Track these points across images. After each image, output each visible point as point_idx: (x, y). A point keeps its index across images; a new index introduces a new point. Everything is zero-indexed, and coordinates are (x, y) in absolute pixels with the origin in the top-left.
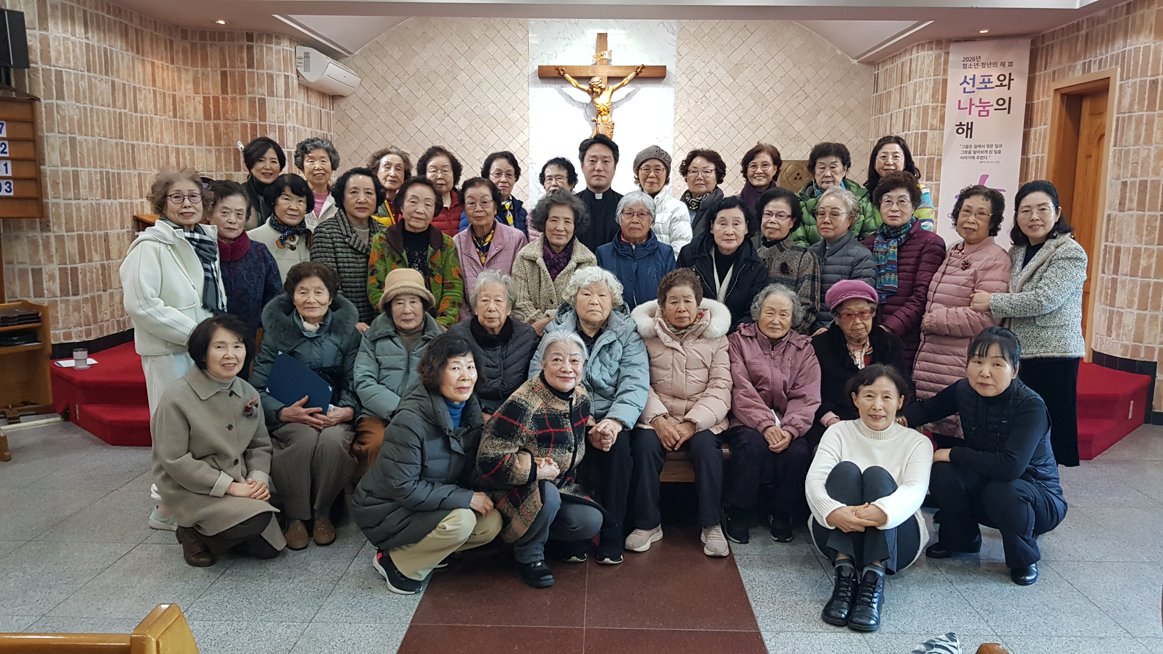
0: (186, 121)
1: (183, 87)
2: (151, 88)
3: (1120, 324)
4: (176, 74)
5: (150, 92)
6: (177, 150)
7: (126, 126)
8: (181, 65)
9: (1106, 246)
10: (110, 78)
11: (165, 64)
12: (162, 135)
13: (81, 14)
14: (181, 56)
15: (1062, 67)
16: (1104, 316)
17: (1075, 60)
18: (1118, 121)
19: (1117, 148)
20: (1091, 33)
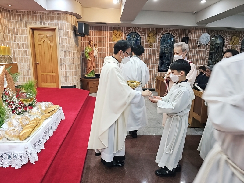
3: (69, 79)
9: (61, 65)
15: (30, 21)
16: (64, 79)
17: (36, 21)
18: (59, 38)
19: (61, 44)
20: (43, 16)
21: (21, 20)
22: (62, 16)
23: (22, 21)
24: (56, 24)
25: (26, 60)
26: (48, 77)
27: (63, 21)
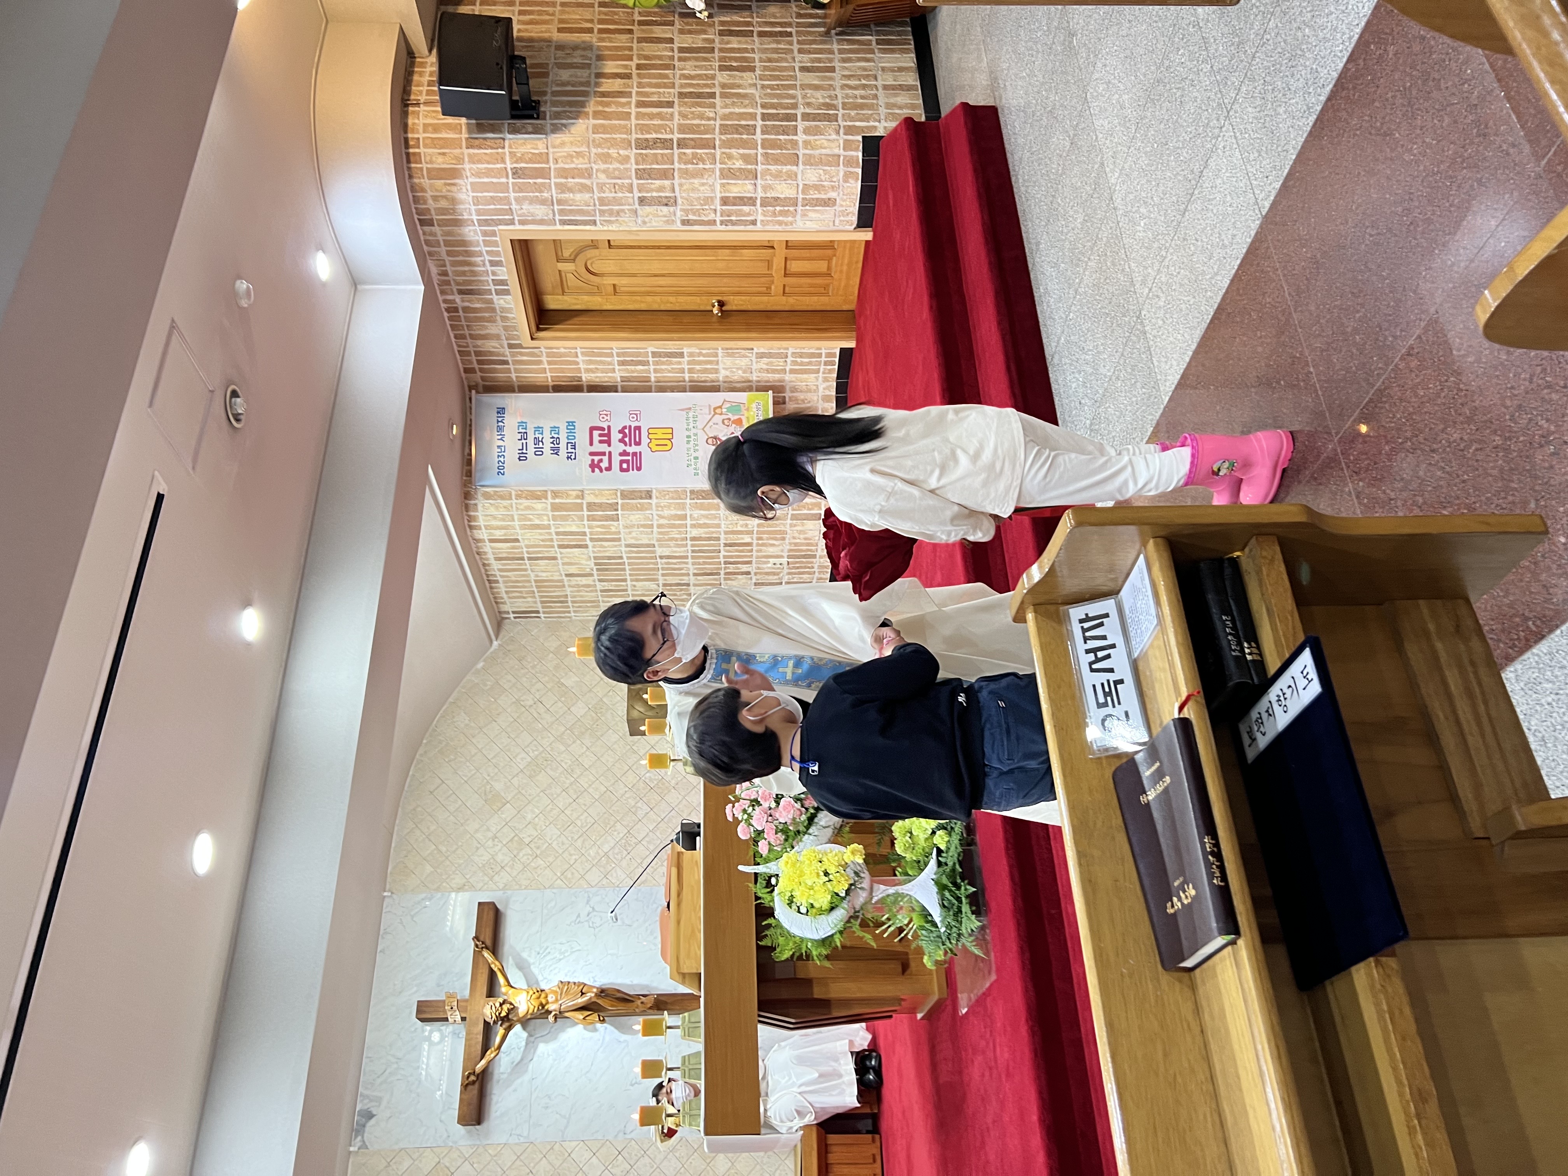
3: (818, 188)
9: (722, 223)
15: (502, 333)
16: (812, 215)
17: (493, 310)
18: (563, 222)
19: (598, 218)
20: (458, 284)
21: (506, 362)
22: (430, 201)
23: (509, 359)
24: (485, 233)
25: (701, 358)
26: (795, 266)
27: (462, 203)
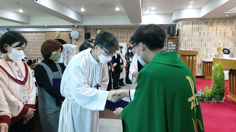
0: (228, 37)
1: (228, 30)
2: (215, 32)
4: (226, 28)
5: (214, 32)
6: (224, 43)
7: (204, 39)
8: (228, 26)
10: (199, 32)
11: (222, 26)
12: (218, 40)
13: (191, 23)
14: (228, 24)
